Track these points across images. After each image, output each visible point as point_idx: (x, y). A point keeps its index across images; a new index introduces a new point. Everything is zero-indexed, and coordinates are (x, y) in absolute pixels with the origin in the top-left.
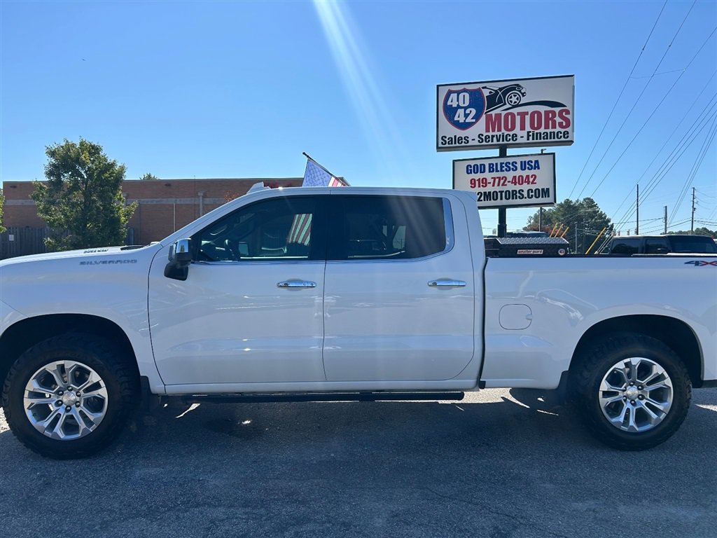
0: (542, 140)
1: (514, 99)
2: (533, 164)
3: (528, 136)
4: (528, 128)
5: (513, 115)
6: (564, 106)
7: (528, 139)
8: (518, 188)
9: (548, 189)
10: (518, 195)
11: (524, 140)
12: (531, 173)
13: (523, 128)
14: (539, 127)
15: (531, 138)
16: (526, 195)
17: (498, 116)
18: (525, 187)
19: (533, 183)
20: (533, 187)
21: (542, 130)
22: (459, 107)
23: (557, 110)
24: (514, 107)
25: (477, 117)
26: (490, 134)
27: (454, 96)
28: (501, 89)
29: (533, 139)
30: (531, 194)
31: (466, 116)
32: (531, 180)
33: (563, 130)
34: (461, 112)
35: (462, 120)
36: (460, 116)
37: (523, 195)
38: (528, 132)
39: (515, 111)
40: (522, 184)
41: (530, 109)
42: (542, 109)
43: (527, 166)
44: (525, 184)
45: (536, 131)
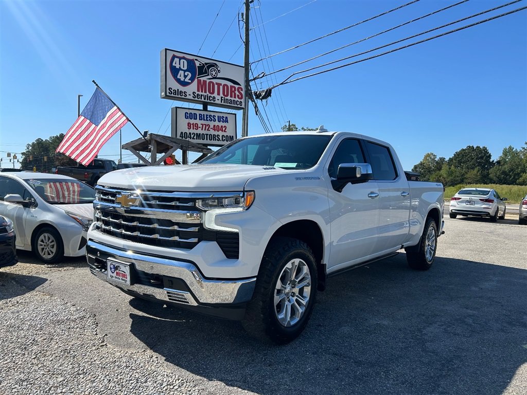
0: (229, 104)
1: (214, 73)
2: (224, 119)
3: (222, 100)
4: (221, 95)
5: (213, 83)
6: (240, 85)
7: (221, 102)
8: (216, 133)
9: (233, 136)
10: (217, 138)
11: (219, 102)
12: (224, 124)
13: (219, 94)
14: (227, 96)
15: (223, 101)
16: (221, 139)
17: (205, 82)
18: (221, 133)
19: (225, 131)
20: (225, 134)
21: (229, 98)
22: (180, 69)
23: (237, 86)
24: (214, 78)
25: (192, 79)
26: (200, 93)
27: (177, 60)
28: (206, 64)
29: (224, 102)
30: (224, 138)
31: (185, 77)
32: (224, 129)
33: (239, 100)
34: (181, 72)
35: (182, 79)
36: (181, 75)
37: (219, 139)
38: (222, 97)
39: (215, 81)
40: (219, 131)
41: (223, 82)
42: (230, 84)
43: (222, 120)
44: (220, 131)
45: (226, 98)
